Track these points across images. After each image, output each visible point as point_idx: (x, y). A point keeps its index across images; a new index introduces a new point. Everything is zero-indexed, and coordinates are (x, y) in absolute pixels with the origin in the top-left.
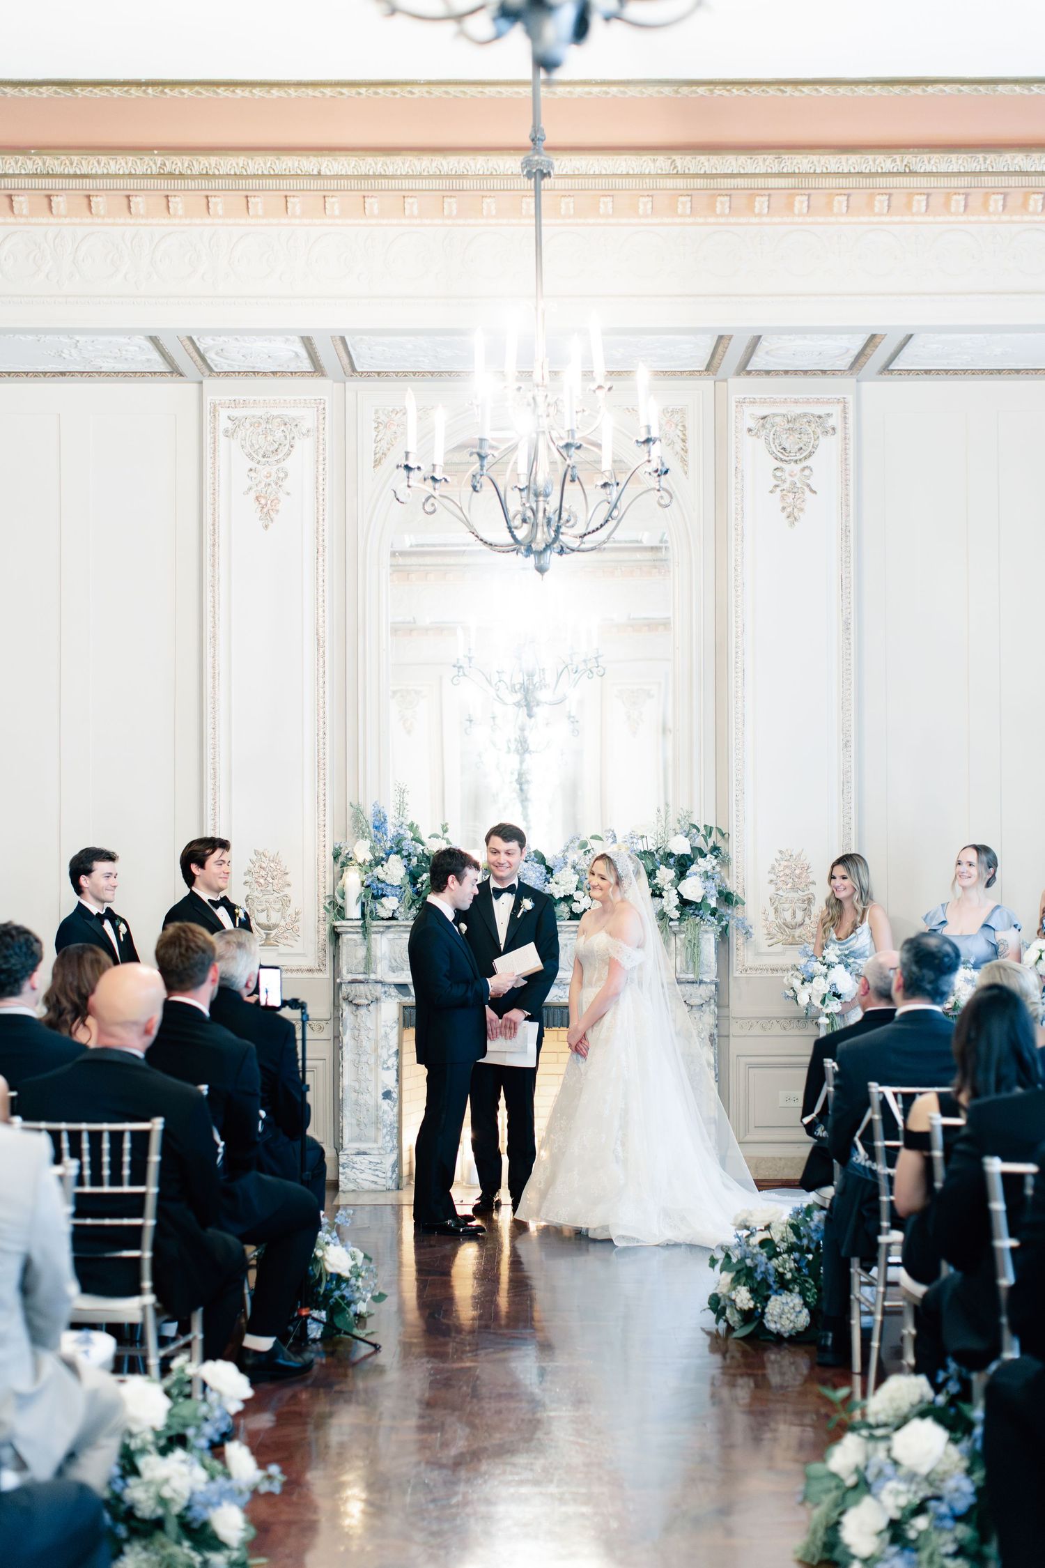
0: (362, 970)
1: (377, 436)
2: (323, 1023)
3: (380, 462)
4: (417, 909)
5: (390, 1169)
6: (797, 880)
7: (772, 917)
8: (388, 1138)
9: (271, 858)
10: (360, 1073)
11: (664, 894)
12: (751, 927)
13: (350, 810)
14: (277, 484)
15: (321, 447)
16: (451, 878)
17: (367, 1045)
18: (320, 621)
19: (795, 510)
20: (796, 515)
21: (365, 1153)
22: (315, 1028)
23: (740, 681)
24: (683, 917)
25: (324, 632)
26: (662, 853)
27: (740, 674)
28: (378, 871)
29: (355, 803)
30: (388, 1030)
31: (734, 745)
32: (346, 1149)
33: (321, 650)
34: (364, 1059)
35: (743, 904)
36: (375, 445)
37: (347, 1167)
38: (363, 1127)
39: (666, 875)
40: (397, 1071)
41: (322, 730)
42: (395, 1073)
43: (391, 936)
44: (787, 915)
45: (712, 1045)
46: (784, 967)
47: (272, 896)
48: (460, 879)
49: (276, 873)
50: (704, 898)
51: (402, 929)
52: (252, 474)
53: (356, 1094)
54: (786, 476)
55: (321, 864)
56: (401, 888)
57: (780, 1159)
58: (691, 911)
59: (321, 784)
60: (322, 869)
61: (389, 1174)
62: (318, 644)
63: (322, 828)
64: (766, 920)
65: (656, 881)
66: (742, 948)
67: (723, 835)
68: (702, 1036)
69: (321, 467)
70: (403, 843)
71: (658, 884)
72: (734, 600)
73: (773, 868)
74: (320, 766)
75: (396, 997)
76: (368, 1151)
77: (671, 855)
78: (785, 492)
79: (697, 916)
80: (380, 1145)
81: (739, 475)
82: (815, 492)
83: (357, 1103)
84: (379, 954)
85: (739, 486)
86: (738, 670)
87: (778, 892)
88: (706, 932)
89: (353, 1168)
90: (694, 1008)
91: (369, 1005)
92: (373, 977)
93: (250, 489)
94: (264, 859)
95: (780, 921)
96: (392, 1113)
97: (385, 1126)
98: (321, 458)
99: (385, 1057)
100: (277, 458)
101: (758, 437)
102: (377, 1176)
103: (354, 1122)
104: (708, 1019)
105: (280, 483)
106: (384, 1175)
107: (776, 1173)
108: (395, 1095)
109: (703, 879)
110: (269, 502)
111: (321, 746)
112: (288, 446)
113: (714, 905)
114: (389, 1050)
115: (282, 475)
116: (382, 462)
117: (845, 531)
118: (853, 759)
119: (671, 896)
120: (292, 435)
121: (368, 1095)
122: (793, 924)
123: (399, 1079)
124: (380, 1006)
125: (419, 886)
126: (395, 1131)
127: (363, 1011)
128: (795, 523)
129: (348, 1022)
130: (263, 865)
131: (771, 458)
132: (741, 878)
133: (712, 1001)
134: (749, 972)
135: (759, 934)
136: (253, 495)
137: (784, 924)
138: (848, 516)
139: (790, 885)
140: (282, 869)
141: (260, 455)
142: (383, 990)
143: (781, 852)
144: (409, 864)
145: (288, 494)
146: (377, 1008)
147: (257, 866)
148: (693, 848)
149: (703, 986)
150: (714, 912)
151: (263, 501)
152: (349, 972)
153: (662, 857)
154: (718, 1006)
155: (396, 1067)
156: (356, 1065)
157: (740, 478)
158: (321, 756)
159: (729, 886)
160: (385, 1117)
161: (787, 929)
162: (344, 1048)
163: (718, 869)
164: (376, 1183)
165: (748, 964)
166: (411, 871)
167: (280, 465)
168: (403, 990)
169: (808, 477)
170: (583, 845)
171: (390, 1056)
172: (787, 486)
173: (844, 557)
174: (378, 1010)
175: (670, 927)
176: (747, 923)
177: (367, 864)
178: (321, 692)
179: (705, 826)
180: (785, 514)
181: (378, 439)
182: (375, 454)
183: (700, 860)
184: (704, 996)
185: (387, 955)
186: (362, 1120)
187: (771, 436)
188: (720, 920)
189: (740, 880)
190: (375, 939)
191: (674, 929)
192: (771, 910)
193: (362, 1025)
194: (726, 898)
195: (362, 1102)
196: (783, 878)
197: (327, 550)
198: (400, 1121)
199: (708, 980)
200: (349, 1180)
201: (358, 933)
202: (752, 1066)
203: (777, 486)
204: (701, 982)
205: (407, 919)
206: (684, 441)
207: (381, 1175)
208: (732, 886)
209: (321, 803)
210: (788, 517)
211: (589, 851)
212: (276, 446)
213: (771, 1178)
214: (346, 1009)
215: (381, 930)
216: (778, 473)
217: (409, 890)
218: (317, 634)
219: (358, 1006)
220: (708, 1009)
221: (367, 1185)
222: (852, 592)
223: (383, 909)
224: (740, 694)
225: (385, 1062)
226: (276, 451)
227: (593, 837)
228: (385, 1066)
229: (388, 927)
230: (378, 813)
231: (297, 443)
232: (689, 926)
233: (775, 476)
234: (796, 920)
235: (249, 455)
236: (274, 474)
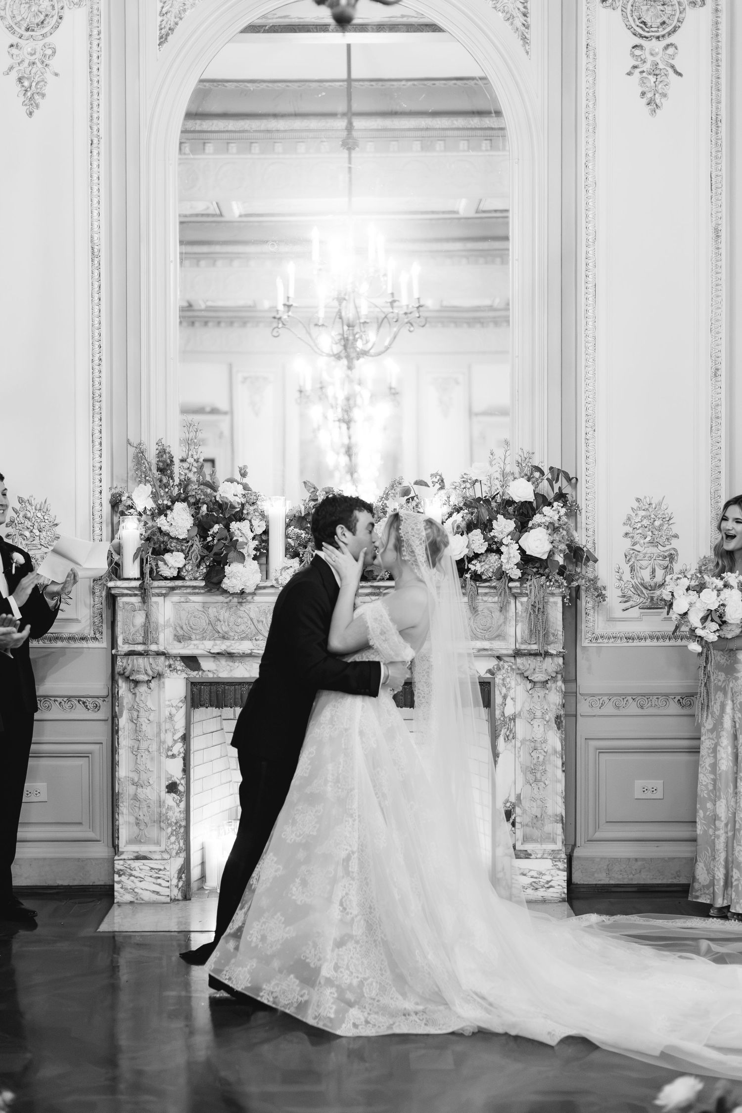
0: (140, 639)
1: (163, 7)
2: (100, 701)
3: (166, 39)
4: (207, 567)
5: (176, 875)
6: (656, 533)
7: (627, 576)
8: (173, 839)
9: (38, 507)
10: (138, 761)
11: (503, 549)
12: (605, 588)
13: (132, 451)
14: (43, 62)
15: (95, 19)
16: (340, 529)
17: (148, 729)
18: (95, 226)
19: (657, 95)
20: (658, 101)
21: (145, 858)
22: (90, 706)
23: (590, 297)
24: (525, 577)
25: (99, 239)
26: (499, 500)
27: (591, 290)
28: (161, 522)
29: (134, 441)
30: (174, 711)
31: (583, 373)
32: (122, 853)
33: (96, 260)
34: (144, 745)
35: (596, 561)
36: (160, 19)
37: (124, 874)
38: (142, 827)
39: (503, 526)
40: (184, 759)
41: (98, 355)
42: (182, 762)
43: (176, 599)
44: (646, 575)
45: (559, 728)
46: (642, 635)
47: (40, 551)
48: (352, 529)
49: (43, 524)
50: (551, 554)
51: (189, 590)
52: (14, 51)
53: (134, 787)
54: (646, 54)
55: (97, 514)
56: (188, 542)
57: (636, 860)
58: (535, 570)
59: (96, 419)
60: (97, 520)
61: (175, 881)
62: (93, 254)
63: (98, 472)
64: (620, 579)
65: (492, 534)
66: (591, 612)
67: (569, 480)
68: (547, 719)
69: (95, 43)
70: (190, 487)
71: (494, 537)
72: (584, 203)
73: (629, 519)
74: (95, 398)
75: (183, 671)
76: (149, 855)
77: (510, 502)
78: (644, 75)
79: (542, 575)
80: (163, 848)
81: (591, 54)
82: (680, 75)
83: (135, 798)
84: (161, 621)
85: (591, 67)
86: (589, 285)
87: (634, 547)
88: (553, 594)
89: (131, 875)
90: (538, 685)
91: (150, 681)
92: (153, 648)
93: (11, 68)
94: (29, 508)
95: (636, 581)
96: (177, 810)
97: (170, 825)
98: (95, 32)
99: (170, 742)
100: (43, 31)
101: (614, 9)
102: (160, 885)
103: (132, 820)
104: (554, 698)
105: (47, 62)
106: (167, 884)
107: (631, 876)
108: (181, 788)
109: (549, 531)
110: (34, 84)
111: (97, 374)
112: (56, 17)
113: (561, 562)
114: (174, 734)
115: (49, 52)
116: (169, 38)
117: (716, 121)
118: (723, 391)
119: (511, 551)
120: (61, 5)
121: (149, 788)
122: (653, 584)
123: (186, 770)
124: (164, 683)
125: (209, 539)
126: (182, 830)
127: (143, 689)
128: (657, 111)
129: (125, 701)
130: (29, 515)
131: (629, 33)
132: (591, 530)
133: (559, 676)
134: (600, 640)
135: (613, 595)
136: (14, 75)
137: (642, 584)
138: (719, 102)
139: (648, 539)
140: (51, 520)
141: (23, 28)
142: (167, 663)
143: (638, 500)
144: (198, 513)
145: (56, 75)
146: (159, 686)
147: (21, 516)
148: (537, 495)
149: (549, 660)
150: (562, 571)
151: (26, 84)
152: (125, 642)
153: (499, 505)
154: (565, 681)
155: (182, 755)
156: (135, 751)
157: (591, 56)
158: (97, 385)
159: (577, 539)
160: (170, 814)
161: (644, 591)
162: (120, 733)
163: (564, 519)
164: (158, 893)
165: (599, 631)
166: (200, 522)
167: (47, 40)
168: (191, 664)
169: (672, 57)
170: (406, 492)
171: (175, 742)
172: (647, 67)
173: (714, 150)
174: (161, 687)
175: (510, 588)
176: (599, 584)
177: (148, 513)
178: (96, 310)
179: (551, 468)
180: (645, 101)
181: (164, 10)
182: (161, 29)
183: (546, 509)
184: (550, 670)
185: (171, 620)
186: (142, 817)
187: (629, 7)
188: (570, 579)
189: (590, 533)
190: (156, 603)
191: (514, 591)
192: (626, 568)
193: (142, 705)
194: (576, 554)
195: (141, 796)
196: (640, 531)
197: (102, 141)
198: (188, 818)
199: (554, 652)
200: (126, 889)
201: (136, 595)
202: (602, 751)
203: (635, 67)
204: (547, 654)
205: (196, 579)
206: (525, 15)
207: (165, 884)
208: (581, 539)
209: (97, 442)
210: (648, 104)
211: (413, 498)
212: (42, 17)
213: (626, 882)
214: (123, 687)
215: (164, 592)
216: (637, 52)
217: (197, 545)
218: (92, 241)
219: (137, 683)
220: (554, 686)
221: (147, 896)
222: (724, 194)
223: (165, 567)
224: (590, 314)
225: (169, 749)
226: (42, 23)
227: (416, 483)
228: (170, 753)
229: (173, 589)
230: (162, 452)
231: (66, 13)
232: (533, 587)
233: (632, 54)
234: (655, 580)
235: (10, 28)
236: (38, 50)
